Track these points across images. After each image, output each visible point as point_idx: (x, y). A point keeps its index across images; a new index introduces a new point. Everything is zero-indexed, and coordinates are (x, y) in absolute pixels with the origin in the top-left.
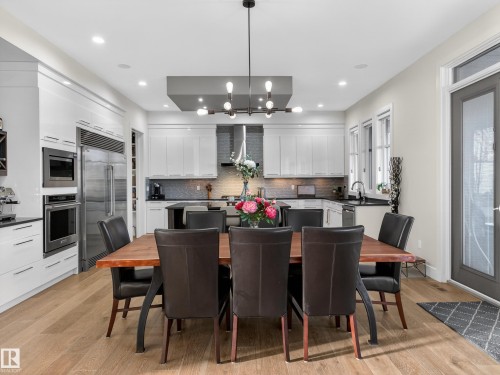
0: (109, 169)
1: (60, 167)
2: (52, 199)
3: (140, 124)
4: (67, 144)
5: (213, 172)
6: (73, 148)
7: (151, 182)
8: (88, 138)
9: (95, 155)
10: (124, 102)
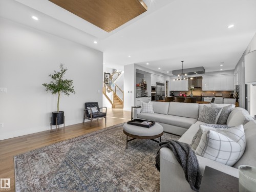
0: (161, 89)
1: (153, 89)
2: (152, 94)
3: (168, 79)
4: (154, 85)
5: (187, 90)
6: (155, 86)
7: (171, 92)
8: (158, 84)
9: (159, 86)
10: (165, 75)
